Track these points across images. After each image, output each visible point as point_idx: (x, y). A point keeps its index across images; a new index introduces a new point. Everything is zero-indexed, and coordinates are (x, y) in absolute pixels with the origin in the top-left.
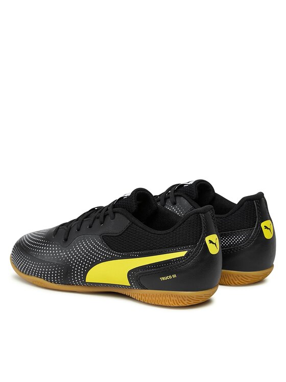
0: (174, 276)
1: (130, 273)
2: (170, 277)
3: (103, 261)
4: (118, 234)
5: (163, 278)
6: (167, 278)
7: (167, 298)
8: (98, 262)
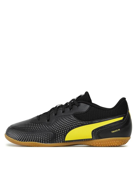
0: (119, 130)
1: (93, 131)
2: (117, 130)
3: (76, 127)
4: (84, 112)
5: (113, 132)
6: (115, 131)
7: (114, 142)
8: (72, 128)
